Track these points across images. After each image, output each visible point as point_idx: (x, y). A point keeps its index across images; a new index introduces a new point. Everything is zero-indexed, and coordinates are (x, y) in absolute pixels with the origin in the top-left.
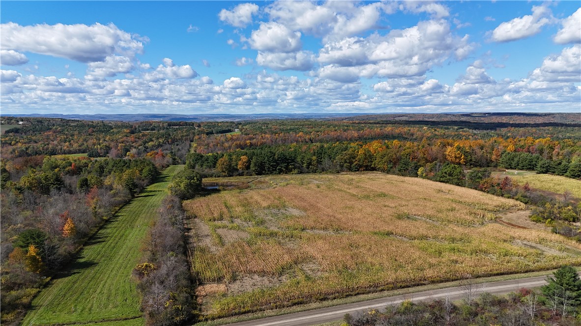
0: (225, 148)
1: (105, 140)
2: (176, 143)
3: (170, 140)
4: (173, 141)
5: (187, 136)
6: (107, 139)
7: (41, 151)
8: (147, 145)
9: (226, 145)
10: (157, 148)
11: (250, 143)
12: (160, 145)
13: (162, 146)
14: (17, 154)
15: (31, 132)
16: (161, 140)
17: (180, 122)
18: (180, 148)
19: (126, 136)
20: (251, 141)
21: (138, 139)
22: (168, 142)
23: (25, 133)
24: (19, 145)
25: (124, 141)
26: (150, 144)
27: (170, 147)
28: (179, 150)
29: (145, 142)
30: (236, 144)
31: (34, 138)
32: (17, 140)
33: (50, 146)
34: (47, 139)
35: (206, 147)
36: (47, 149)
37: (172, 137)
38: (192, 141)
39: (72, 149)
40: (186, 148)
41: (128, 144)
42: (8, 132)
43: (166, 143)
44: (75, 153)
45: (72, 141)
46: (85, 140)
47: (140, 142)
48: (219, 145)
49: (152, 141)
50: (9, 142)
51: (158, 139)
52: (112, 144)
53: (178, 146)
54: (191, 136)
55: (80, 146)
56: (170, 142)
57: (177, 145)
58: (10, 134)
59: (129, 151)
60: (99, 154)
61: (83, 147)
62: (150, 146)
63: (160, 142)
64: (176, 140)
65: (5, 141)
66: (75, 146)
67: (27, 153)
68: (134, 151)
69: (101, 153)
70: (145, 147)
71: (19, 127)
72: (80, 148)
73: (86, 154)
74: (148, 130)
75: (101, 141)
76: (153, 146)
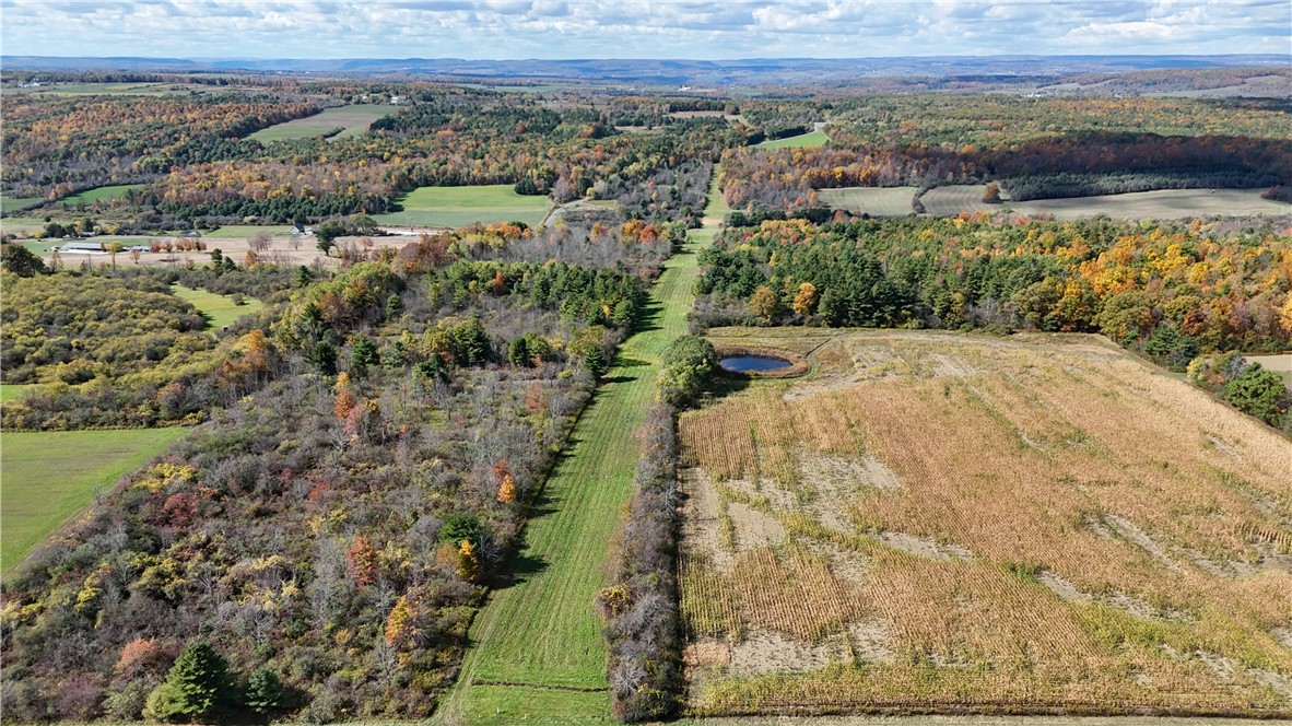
0: (784, 185)
1: (546, 157)
2: (684, 166)
3: (671, 159)
4: (680, 160)
5: (707, 148)
6: (550, 153)
7: (433, 177)
8: (625, 171)
9: (789, 177)
10: (646, 178)
11: (843, 172)
12: (651, 172)
13: (655, 173)
14: (394, 183)
15: (415, 127)
16: (654, 159)
17: (696, 103)
18: (692, 180)
19: (587, 147)
20: (845, 169)
21: (610, 153)
22: (668, 162)
23: (405, 129)
24: (397, 160)
25: (581, 159)
26: (634, 167)
27: (672, 177)
28: (688, 185)
29: (623, 164)
30: (810, 176)
31: (420, 144)
32: (393, 150)
33: (450, 167)
34: (442, 147)
35: (745, 181)
36: (445, 173)
37: (677, 150)
38: (716, 161)
39: (487, 175)
40: (703, 182)
41: (589, 167)
42: (374, 126)
43: (663, 167)
44: (493, 184)
45: (487, 156)
46: (510, 155)
47: (613, 163)
48: (773, 176)
49: (637, 160)
50: (379, 153)
51: (647, 154)
52: (560, 167)
53: (688, 174)
54: (716, 149)
55: (502, 169)
56: (671, 163)
57: (686, 171)
58: (380, 133)
59: (592, 186)
60: (536, 188)
61: (507, 172)
62: (632, 173)
63: (651, 164)
64: (683, 159)
65: (373, 149)
66: (493, 170)
67: (410, 180)
68: (600, 186)
69: (540, 186)
70: (622, 177)
71: (393, 113)
72: (502, 173)
73: (513, 186)
74: (629, 124)
75: (539, 159)
76: (638, 173)
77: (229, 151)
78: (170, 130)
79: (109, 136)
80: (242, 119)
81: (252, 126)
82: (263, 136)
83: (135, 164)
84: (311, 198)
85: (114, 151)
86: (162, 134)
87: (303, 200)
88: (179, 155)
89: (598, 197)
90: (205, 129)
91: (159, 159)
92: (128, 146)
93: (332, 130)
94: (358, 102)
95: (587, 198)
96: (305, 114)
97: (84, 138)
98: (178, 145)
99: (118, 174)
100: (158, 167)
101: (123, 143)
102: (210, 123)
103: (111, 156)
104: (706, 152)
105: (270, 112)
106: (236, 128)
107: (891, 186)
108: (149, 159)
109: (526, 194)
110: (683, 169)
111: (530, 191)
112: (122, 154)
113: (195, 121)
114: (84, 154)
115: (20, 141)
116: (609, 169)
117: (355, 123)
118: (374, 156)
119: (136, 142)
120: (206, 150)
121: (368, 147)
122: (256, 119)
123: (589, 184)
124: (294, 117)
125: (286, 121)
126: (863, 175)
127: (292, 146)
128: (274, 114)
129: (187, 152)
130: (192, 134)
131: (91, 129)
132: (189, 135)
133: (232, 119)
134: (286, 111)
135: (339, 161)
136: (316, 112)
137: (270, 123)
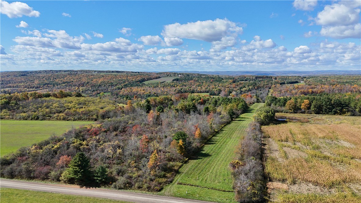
0: (292, 94)
1: (219, 86)
2: (260, 89)
3: (256, 87)
4: (258, 88)
6: (220, 85)
7: (187, 91)
8: (242, 90)
9: (294, 91)
10: (248, 92)
11: (312, 91)
13: (251, 91)
14: (177, 92)
15: (184, 80)
16: (250, 87)
17: (263, 76)
18: (262, 92)
19: (230, 84)
20: (313, 90)
21: (237, 86)
22: (255, 88)
23: (181, 81)
24: (178, 87)
25: (229, 87)
26: (244, 89)
27: (256, 92)
28: (261, 93)
29: (241, 88)
30: (301, 92)
31: (185, 84)
32: (177, 85)
33: (192, 88)
34: (191, 84)
35: (279, 92)
36: (190, 90)
37: (258, 85)
38: (270, 88)
39: (202, 90)
40: (266, 93)
41: (231, 89)
42: (173, 80)
43: (253, 89)
44: (203, 93)
45: (202, 86)
46: (209, 86)
47: (238, 88)
48: (288, 91)
49: (245, 87)
50: (174, 85)
51: (249, 86)
52: (223, 89)
53: (261, 91)
54: (270, 85)
55: (206, 89)
56: (256, 89)
57: (260, 90)
58: (175, 81)
59: (232, 93)
60: (215, 94)
61: (207, 90)
62: (244, 90)
63: (250, 88)
64: (260, 87)
65: (172, 85)
66: (204, 89)
67: (181, 91)
68: (234, 93)
69: (216, 93)
70: (241, 91)
71: (178, 78)
73: (209, 93)
75: (217, 87)
76: (246, 90)
77: (137, 85)
78: (124, 81)
79: (109, 82)
80: (141, 79)
81: (143, 80)
82: (146, 83)
83: (114, 88)
84: (155, 95)
85: (110, 85)
86: (122, 82)
87: (153, 95)
88: (125, 86)
90: (132, 81)
91: (120, 86)
92: (114, 84)
93: (163, 82)
94: (170, 76)
95: (230, 96)
96: (157, 78)
97: (104, 82)
98: (125, 84)
99: (110, 90)
100: (120, 88)
101: (113, 83)
102: (133, 79)
103: (109, 86)
104: (267, 86)
105: (148, 77)
106: (139, 80)
108: (118, 86)
109: (212, 95)
110: (259, 90)
112: (112, 86)
113: (130, 79)
114: (103, 85)
115: (90, 83)
116: (237, 89)
117: (169, 80)
118: (173, 86)
119: (116, 83)
120: (132, 85)
121: (171, 84)
122: (145, 79)
124: (154, 79)
125: (152, 79)
126: (319, 92)
127: (152, 84)
129: (127, 85)
130: (129, 82)
131: (106, 80)
132: (128, 82)
133: (139, 78)
134: (152, 77)
135: (163, 87)
136: (159, 78)
137: (148, 80)
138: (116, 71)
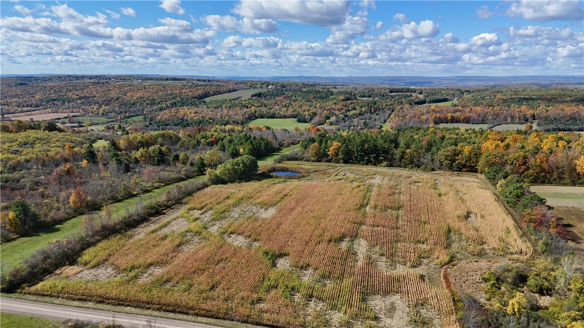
0: (421, 121)
1: (315, 107)
2: (377, 112)
3: (372, 109)
4: (376, 110)
5: (391, 105)
6: (318, 106)
7: (264, 114)
8: (348, 113)
9: (424, 117)
10: (356, 117)
11: (452, 116)
12: (361, 114)
13: (363, 115)
14: (247, 116)
15: (269, 96)
16: (363, 109)
17: (403, 89)
18: (377, 118)
19: (336, 104)
20: (453, 115)
21: (345, 107)
22: (371, 111)
23: (265, 97)
24: (253, 108)
25: (330, 109)
27: (369, 116)
28: (375, 120)
29: (348, 111)
30: (435, 117)
31: (266, 102)
32: (254, 104)
33: (272, 110)
35: (401, 118)
36: (269, 113)
37: (376, 106)
38: (393, 111)
39: (286, 114)
40: (384, 119)
41: (333, 112)
42: (253, 96)
43: (368, 113)
44: (288, 118)
45: (290, 107)
46: (301, 106)
47: (344, 110)
48: (416, 117)
49: (355, 109)
50: (247, 105)
51: (362, 107)
52: (319, 111)
54: (395, 105)
55: (293, 112)
56: (372, 111)
57: (377, 115)
58: (254, 98)
59: (329, 119)
60: (306, 120)
61: (295, 113)
62: (351, 114)
63: (362, 111)
64: (378, 109)
66: (290, 112)
67: (255, 115)
68: (333, 119)
70: (345, 116)
71: (265, 91)
72: (293, 113)
73: (296, 119)
74: (365, 97)
75: (311, 108)
76: (354, 114)
77: (191, 104)
78: (174, 96)
79: (151, 98)
80: (203, 92)
81: (207, 95)
82: (207, 100)
83: (154, 108)
84: (211, 121)
85: (150, 102)
86: (171, 97)
87: (207, 121)
88: (173, 104)
89: (331, 124)
90: (187, 96)
91: (164, 105)
92: (156, 101)
93: (237, 97)
94: (254, 88)
95: (326, 124)
96: (230, 91)
97: (142, 98)
98: (174, 101)
99: (147, 111)
100: (162, 109)
102: (190, 93)
103: (148, 104)
104: (390, 107)
105: (215, 90)
106: (199, 95)
107: (477, 124)
108: (160, 106)
109: (301, 122)
111: (303, 121)
112: (152, 104)
113: (185, 93)
114: (139, 104)
115: (120, 99)
116: (340, 112)
117: (245, 95)
118: (245, 106)
119: (159, 100)
120: (183, 103)
122: (209, 93)
123: (328, 118)
124: (225, 92)
125: (221, 94)
126: (462, 118)
127: (216, 101)
128: (217, 91)
129: (176, 104)
130: (182, 97)
131: (146, 95)
132: (180, 98)
133: (200, 92)
134: (222, 90)
135: (230, 108)
136: (235, 90)
137: (214, 94)
138: (173, 78)
